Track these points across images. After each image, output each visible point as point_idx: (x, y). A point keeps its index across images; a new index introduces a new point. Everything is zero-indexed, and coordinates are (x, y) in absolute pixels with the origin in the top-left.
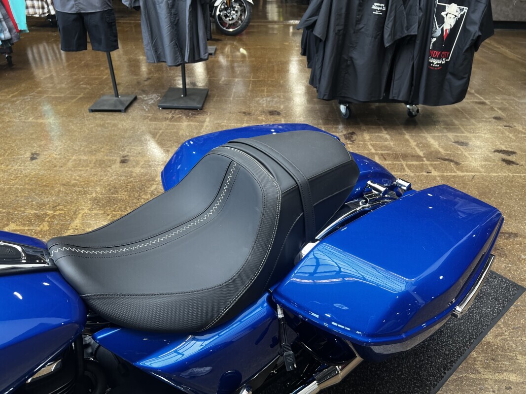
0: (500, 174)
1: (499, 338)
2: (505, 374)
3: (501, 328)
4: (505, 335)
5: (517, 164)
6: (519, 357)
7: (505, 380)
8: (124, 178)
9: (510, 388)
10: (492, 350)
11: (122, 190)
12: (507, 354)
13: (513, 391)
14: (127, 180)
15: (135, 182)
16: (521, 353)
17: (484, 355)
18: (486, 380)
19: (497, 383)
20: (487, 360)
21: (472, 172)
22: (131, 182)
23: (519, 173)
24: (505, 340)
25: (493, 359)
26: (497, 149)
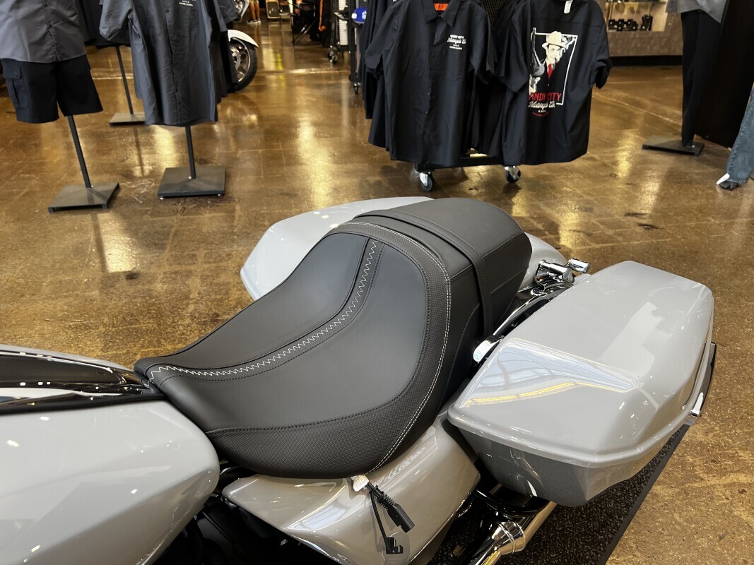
0: (642, 242)
1: (711, 435)
2: (732, 476)
3: (709, 423)
4: (716, 431)
5: (657, 228)
6: (741, 454)
7: (734, 483)
8: (140, 300)
9: (743, 491)
10: (708, 451)
11: (144, 317)
12: (727, 451)
13: (748, 493)
14: (146, 302)
15: (159, 304)
16: (741, 449)
17: (701, 458)
18: (714, 486)
19: (727, 488)
20: (707, 462)
21: (610, 243)
22: (153, 304)
23: (663, 238)
24: (718, 435)
25: (713, 461)
26: (627, 212)
